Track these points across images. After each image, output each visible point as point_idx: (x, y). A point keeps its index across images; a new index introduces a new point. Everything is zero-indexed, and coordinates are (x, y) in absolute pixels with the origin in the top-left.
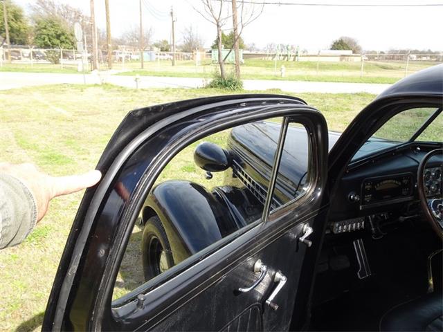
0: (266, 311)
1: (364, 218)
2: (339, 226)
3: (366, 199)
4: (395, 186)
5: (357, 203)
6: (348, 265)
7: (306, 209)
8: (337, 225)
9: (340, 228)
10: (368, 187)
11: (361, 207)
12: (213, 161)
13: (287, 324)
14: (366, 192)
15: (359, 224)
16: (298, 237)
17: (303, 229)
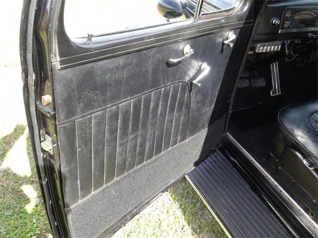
0: (193, 90)
1: (281, 42)
2: (260, 47)
3: (285, 25)
4: (311, 17)
5: (278, 27)
6: (264, 84)
7: (233, 19)
8: (259, 45)
9: (261, 48)
10: (288, 15)
11: (280, 31)
12: (172, 9)
13: (210, 107)
14: (286, 19)
15: (276, 47)
16: (223, 40)
17: (228, 35)
